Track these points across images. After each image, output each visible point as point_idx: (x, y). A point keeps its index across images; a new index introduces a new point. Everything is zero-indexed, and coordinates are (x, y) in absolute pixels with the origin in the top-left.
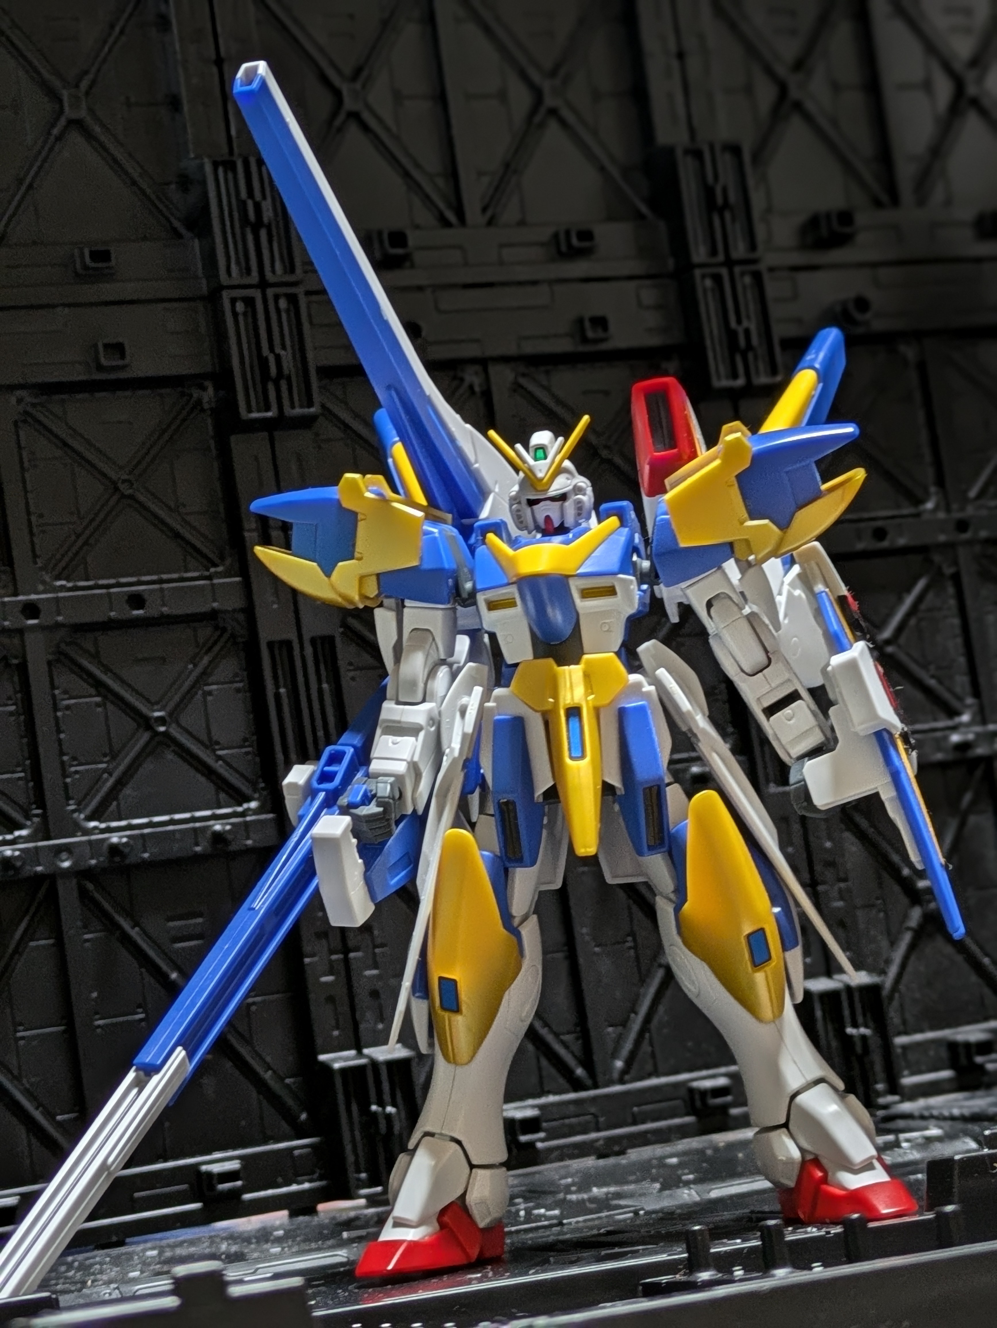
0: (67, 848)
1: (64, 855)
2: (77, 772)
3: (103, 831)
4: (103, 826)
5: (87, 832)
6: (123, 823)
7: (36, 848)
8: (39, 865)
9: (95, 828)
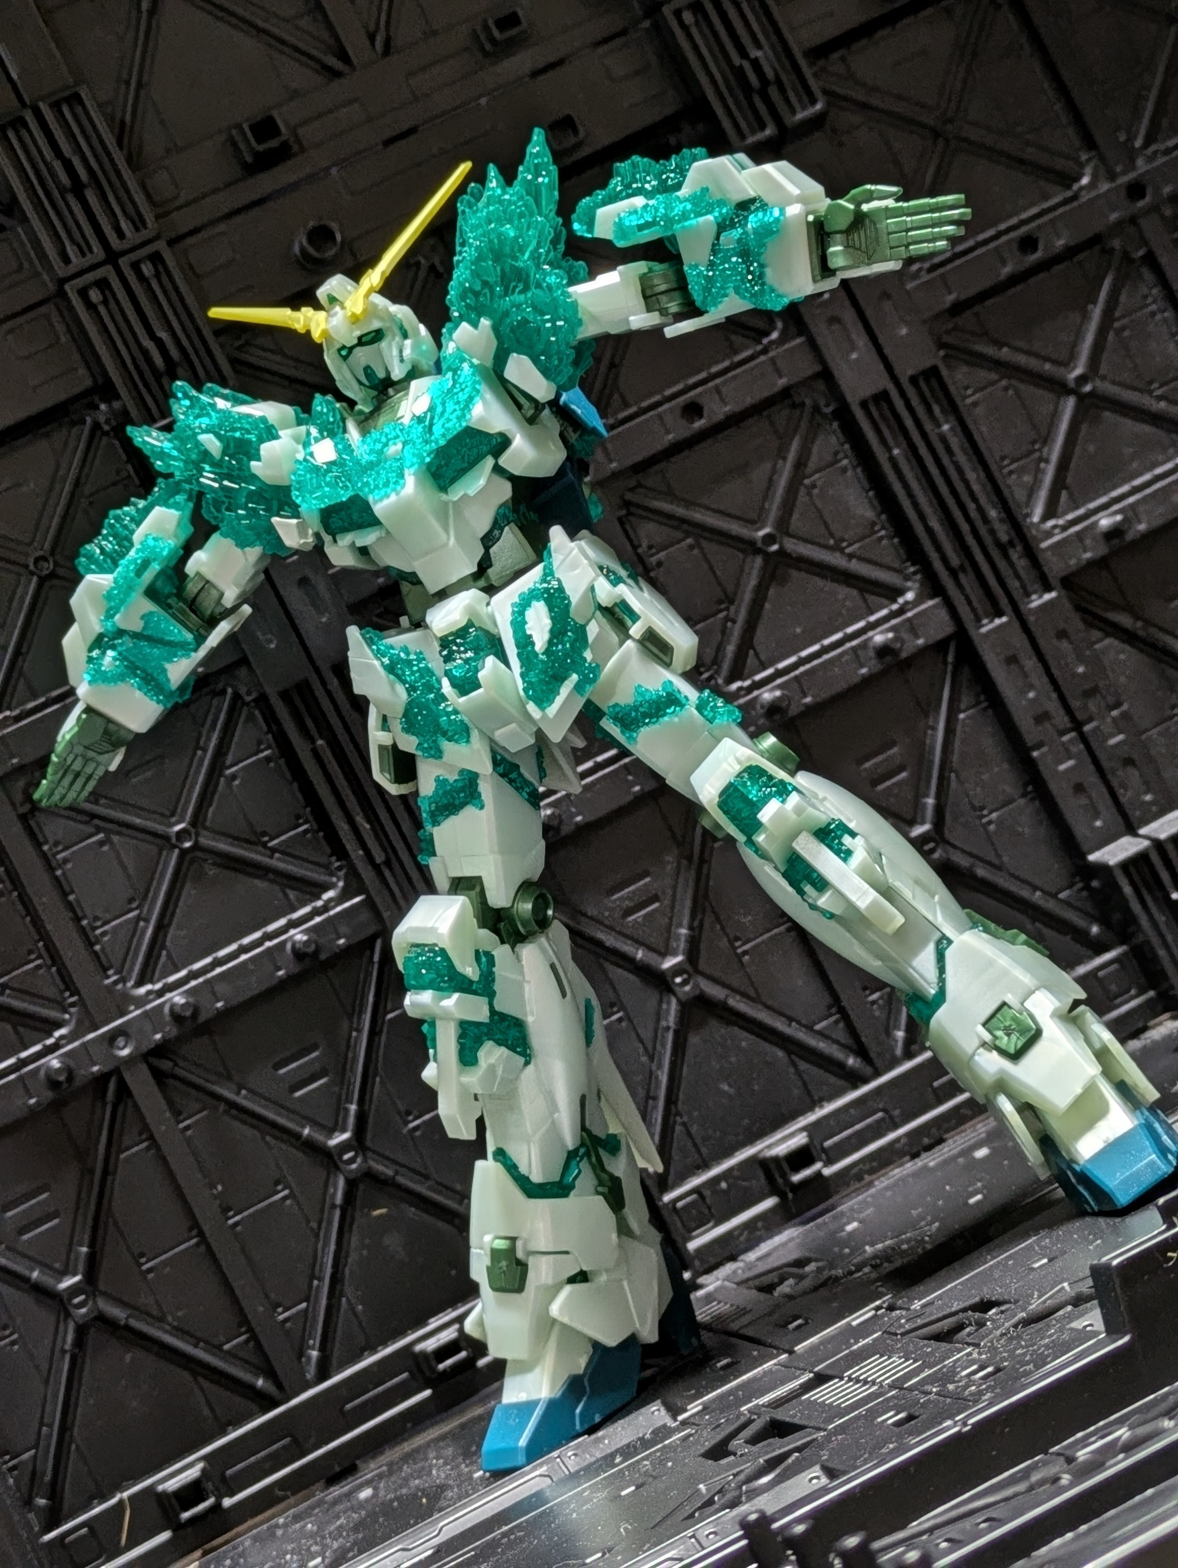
0: (120, 1032)
1: (121, 1041)
2: (104, 934)
3: (160, 993)
4: (158, 986)
5: (140, 1002)
6: (183, 973)
7: (84, 1045)
8: (95, 1064)
9: (149, 992)
